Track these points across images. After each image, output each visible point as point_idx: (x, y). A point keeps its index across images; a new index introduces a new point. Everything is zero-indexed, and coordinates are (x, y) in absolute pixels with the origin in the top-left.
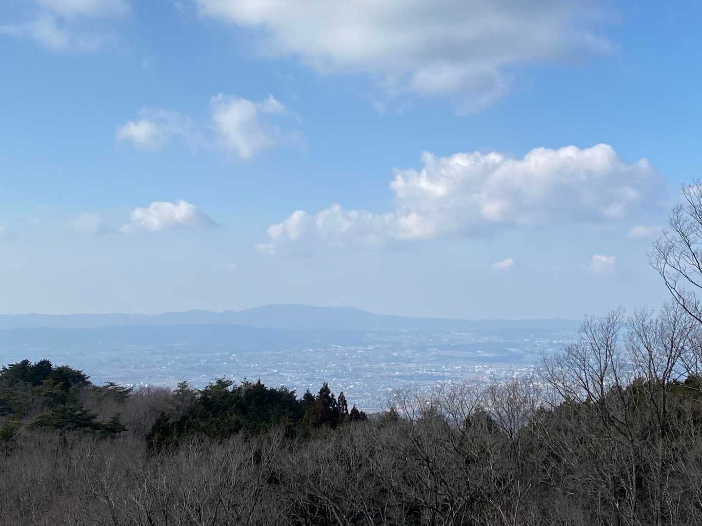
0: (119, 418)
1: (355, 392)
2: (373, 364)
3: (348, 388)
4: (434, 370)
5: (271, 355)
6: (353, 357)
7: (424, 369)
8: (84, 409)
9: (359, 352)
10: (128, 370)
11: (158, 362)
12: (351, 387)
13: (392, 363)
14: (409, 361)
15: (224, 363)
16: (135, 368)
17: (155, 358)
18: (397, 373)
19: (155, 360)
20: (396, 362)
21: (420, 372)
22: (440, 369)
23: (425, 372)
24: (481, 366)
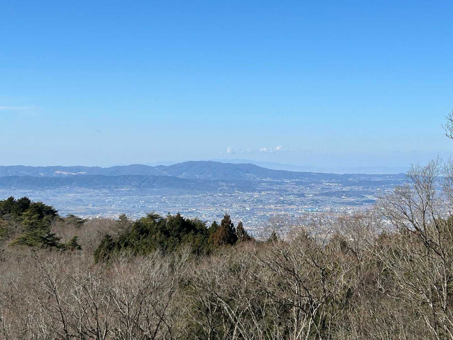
0: (76, 240)
1: (251, 226)
2: (266, 205)
3: (247, 223)
4: (310, 210)
5: (191, 198)
6: (251, 200)
7: (303, 210)
8: (51, 233)
9: (255, 196)
10: (88, 207)
11: (109, 202)
12: (250, 222)
13: (280, 205)
14: (291, 204)
15: (157, 203)
16: (93, 206)
17: (107, 199)
18: (283, 212)
19: (107, 201)
20: (283, 204)
21: (300, 212)
22: (314, 210)
23: (304, 211)
24: (345, 208)
